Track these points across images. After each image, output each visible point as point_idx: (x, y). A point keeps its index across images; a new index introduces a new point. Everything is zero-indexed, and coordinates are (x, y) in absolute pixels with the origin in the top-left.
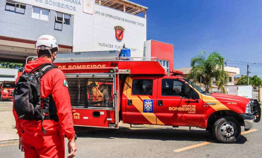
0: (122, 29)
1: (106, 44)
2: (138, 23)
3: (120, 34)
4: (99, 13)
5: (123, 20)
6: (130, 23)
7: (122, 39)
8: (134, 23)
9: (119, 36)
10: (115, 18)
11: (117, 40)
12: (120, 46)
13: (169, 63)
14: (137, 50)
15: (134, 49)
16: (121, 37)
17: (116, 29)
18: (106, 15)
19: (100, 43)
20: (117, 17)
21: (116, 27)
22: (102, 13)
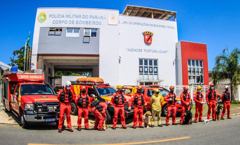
0: (150, 33)
1: (134, 49)
2: (168, 27)
3: (149, 39)
4: (127, 23)
5: (152, 25)
6: (159, 27)
7: (151, 43)
8: (163, 26)
9: (148, 40)
10: (143, 24)
11: (146, 44)
12: (150, 49)
13: (202, 62)
14: (168, 51)
15: (165, 51)
16: (150, 41)
17: (144, 35)
18: (134, 23)
19: (128, 49)
20: (145, 23)
21: (144, 33)
22: (129, 22)
